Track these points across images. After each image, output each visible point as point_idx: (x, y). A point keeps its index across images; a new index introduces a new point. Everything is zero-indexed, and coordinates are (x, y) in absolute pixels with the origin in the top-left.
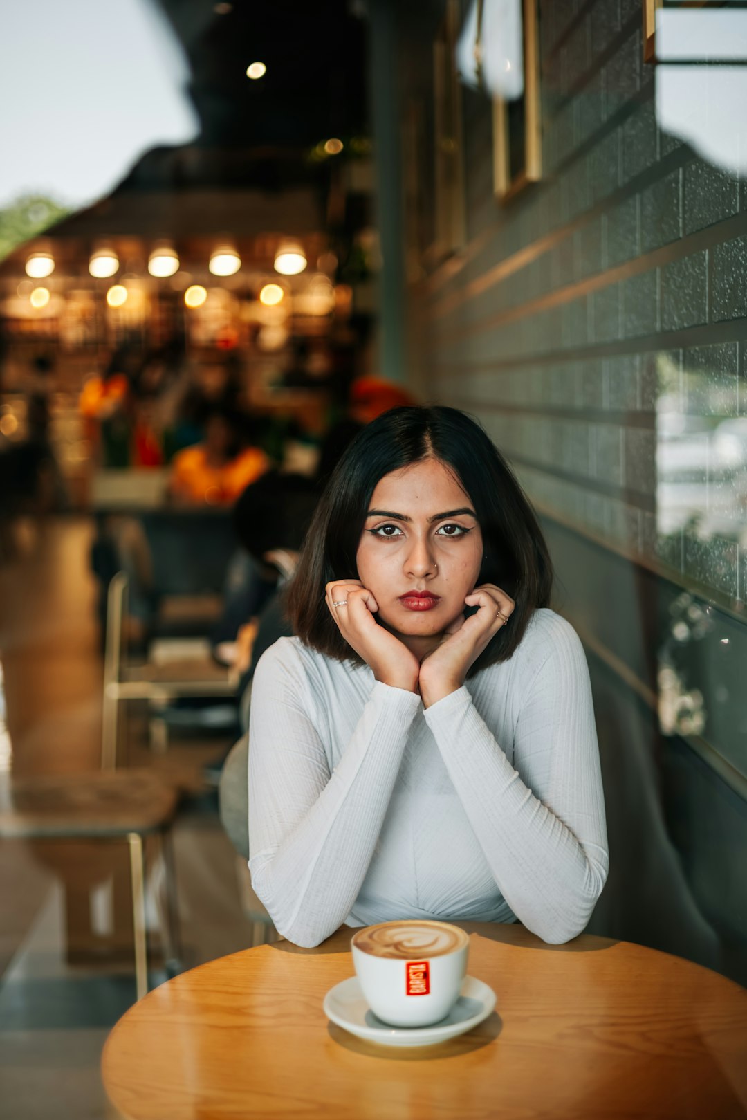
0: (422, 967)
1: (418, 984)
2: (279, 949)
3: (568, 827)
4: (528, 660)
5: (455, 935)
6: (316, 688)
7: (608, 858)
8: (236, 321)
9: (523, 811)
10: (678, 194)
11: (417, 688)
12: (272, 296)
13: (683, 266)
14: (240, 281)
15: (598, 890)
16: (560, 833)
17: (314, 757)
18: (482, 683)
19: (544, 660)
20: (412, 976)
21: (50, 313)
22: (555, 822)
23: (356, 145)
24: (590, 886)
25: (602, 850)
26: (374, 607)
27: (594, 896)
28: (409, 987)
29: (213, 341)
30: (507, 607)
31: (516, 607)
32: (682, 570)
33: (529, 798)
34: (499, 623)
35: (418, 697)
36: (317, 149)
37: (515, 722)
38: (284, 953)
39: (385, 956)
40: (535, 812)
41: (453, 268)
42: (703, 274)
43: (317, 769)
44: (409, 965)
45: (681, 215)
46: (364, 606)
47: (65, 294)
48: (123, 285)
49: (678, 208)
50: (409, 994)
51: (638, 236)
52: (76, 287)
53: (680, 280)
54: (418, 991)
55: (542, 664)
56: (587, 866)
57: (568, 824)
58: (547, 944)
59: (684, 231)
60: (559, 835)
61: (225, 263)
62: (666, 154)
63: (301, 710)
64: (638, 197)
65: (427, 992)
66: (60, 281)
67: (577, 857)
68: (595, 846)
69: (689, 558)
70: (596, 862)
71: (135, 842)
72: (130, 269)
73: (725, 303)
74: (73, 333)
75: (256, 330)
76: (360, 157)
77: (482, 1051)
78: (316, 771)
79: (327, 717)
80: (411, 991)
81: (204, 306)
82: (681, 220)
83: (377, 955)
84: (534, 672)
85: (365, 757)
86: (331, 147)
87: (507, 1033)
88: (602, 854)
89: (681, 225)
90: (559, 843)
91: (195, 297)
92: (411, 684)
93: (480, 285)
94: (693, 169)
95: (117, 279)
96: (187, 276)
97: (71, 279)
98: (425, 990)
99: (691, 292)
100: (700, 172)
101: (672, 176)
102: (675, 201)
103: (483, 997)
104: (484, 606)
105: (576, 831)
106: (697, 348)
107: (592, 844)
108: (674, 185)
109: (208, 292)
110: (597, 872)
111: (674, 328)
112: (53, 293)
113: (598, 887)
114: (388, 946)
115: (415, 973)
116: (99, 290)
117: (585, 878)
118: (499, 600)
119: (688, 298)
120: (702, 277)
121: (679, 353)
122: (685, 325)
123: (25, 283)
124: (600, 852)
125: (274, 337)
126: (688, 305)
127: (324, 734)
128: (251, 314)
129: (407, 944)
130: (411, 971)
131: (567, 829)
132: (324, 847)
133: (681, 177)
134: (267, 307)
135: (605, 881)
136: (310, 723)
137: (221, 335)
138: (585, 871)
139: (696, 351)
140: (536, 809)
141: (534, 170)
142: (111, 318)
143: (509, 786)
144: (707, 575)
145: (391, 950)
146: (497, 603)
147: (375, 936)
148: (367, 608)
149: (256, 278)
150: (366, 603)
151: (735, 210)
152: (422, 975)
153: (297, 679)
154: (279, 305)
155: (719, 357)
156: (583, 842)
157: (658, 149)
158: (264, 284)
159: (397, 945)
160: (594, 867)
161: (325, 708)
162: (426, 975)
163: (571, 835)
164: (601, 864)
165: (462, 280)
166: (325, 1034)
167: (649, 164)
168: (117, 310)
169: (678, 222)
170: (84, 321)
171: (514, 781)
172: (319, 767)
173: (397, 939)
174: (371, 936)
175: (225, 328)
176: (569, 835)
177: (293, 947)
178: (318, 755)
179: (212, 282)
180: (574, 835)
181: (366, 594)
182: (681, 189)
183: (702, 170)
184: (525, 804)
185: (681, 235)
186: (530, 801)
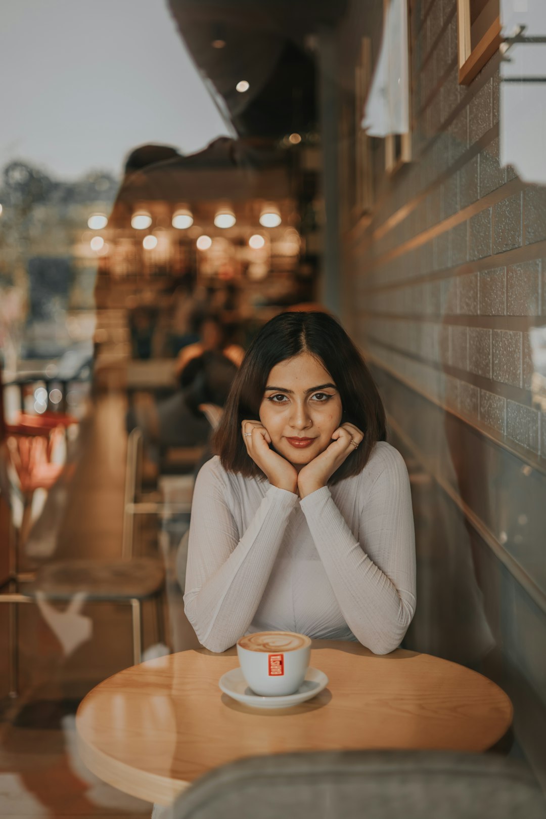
0: (279, 658)
1: (277, 668)
2: (200, 653)
3: (390, 579)
4: (369, 474)
5: (303, 640)
6: (235, 490)
7: (415, 601)
8: (232, 260)
9: (360, 568)
10: (477, 171)
11: (296, 490)
12: (257, 242)
13: (480, 218)
14: (236, 233)
15: (407, 621)
16: (384, 583)
17: (230, 533)
18: (340, 489)
19: (379, 474)
20: (272, 663)
21: (105, 253)
22: (381, 576)
23: (310, 137)
24: (402, 618)
25: (411, 594)
26: (268, 439)
27: (404, 625)
28: (270, 671)
29: (216, 274)
30: (358, 437)
31: (364, 438)
32: (479, 418)
33: (365, 559)
34: (352, 448)
35: (296, 496)
36: (284, 140)
37: (360, 514)
38: (203, 655)
39: (256, 650)
40: (368, 569)
41: (365, 222)
42: (489, 223)
43: (232, 540)
44: (270, 657)
45: (479, 185)
46: (262, 438)
47: (114, 241)
48: (154, 235)
49: (477, 180)
50: (270, 675)
51: (458, 199)
52: (122, 236)
53: (478, 227)
54: (276, 673)
55: (378, 476)
56: (401, 605)
57: (390, 577)
58: (374, 654)
59: (480, 195)
60: (383, 584)
61: (225, 219)
62: (472, 144)
63: (224, 502)
64: (458, 172)
65: (282, 674)
66: (111, 232)
67: (394, 599)
68: (408, 592)
69: (483, 410)
70: (407, 603)
71: (135, 604)
72: (159, 224)
73: (499, 242)
74: (120, 268)
75: (246, 266)
76: (313, 145)
77: (316, 712)
78: (231, 542)
79: (240, 508)
80: (272, 673)
81: (210, 249)
82: (479, 188)
83: (251, 650)
84: (373, 481)
85: (259, 532)
86: (294, 139)
87: (334, 703)
88: (412, 597)
89: (479, 191)
90: (383, 589)
91: (204, 243)
92: (292, 487)
93: (379, 233)
94: (485, 155)
95: (150, 230)
96: (198, 229)
97: (119, 231)
98: (281, 673)
99: (483, 235)
100: (488, 156)
101: (474, 159)
102: (476, 176)
103: (320, 680)
104: (342, 437)
105: (395, 582)
106: (486, 272)
107: (405, 591)
108: (475, 165)
109: (212, 240)
110: (407, 609)
111: (475, 258)
112: (107, 240)
113: (408, 619)
114: (259, 645)
115: (274, 661)
116: (137, 238)
117: (399, 613)
118: (352, 433)
119: (482, 239)
120: (489, 225)
121: (477, 275)
122: (481, 256)
123: (88, 233)
124: (410, 596)
125: (258, 271)
126: (482, 243)
127: (237, 519)
128: (243, 255)
129: (271, 644)
130: (271, 660)
131: (389, 580)
132: (230, 588)
133: (479, 159)
134: (254, 250)
135: (413, 616)
136: (229, 512)
137: (221, 270)
138: (399, 608)
139: (485, 273)
140: (369, 566)
141: (406, 156)
142: (146, 257)
143: (352, 551)
144: (491, 420)
145: (261, 647)
146: (351, 435)
147: (252, 640)
148: (264, 439)
149: (245, 230)
150: (264, 436)
151: (504, 181)
152: (279, 662)
153: (223, 482)
154: (261, 249)
155: (496, 277)
156: (400, 589)
157: (468, 142)
158: (252, 234)
159: (264, 645)
160: (404, 605)
161: (239, 503)
162: (281, 663)
163: (391, 584)
164: (410, 604)
165: (370, 231)
166: (219, 700)
167: (463, 151)
168: (150, 252)
169: (477, 189)
170: (127, 260)
171: (356, 548)
172: (233, 539)
173: (265, 642)
174: (249, 640)
175: (224, 265)
176: (390, 585)
177: (209, 652)
178: (233, 532)
179: (215, 233)
180: (393, 584)
181: (264, 431)
182: (479, 168)
183: (489, 155)
184: (362, 563)
185: (479, 198)
186: (366, 562)
